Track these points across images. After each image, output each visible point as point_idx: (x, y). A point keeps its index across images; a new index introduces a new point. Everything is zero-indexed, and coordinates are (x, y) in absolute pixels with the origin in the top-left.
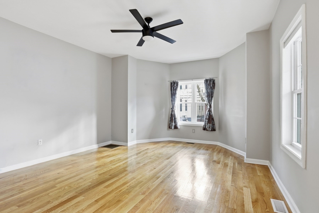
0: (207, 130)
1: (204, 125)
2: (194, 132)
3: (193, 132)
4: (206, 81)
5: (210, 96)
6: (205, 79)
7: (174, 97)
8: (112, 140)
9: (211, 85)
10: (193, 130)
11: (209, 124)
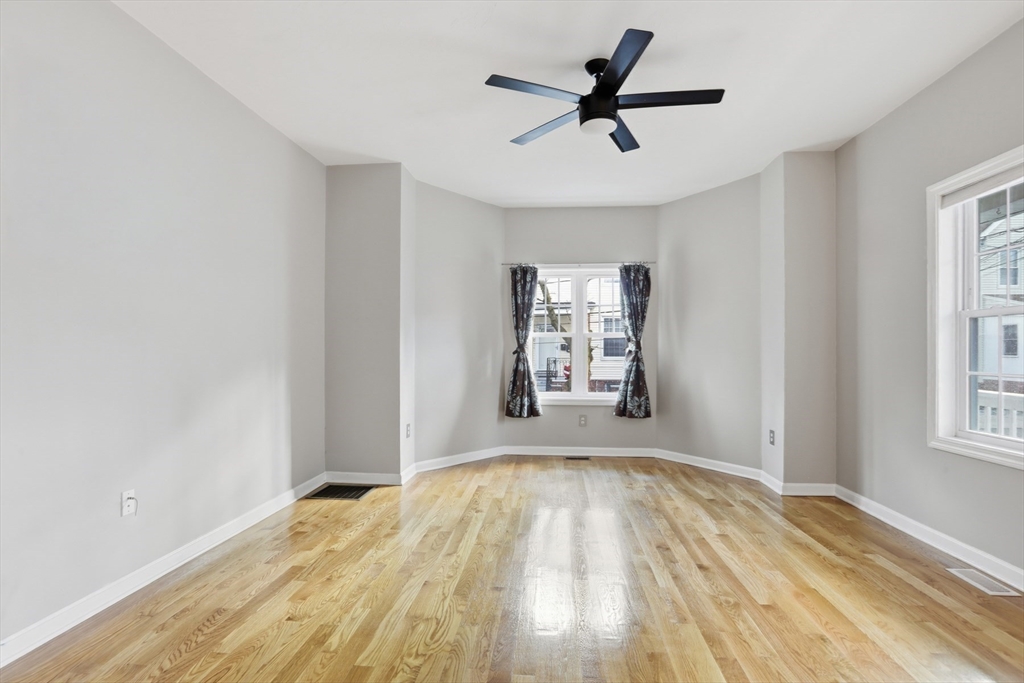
0: (632, 416)
1: (620, 403)
2: (585, 425)
3: (580, 425)
4: (626, 271)
5: (637, 315)
6: (620, 265)
7: (525, 316)
8: (329, 468)
9: (641, 284)
10: (581, 417)
11: (636, 398)
